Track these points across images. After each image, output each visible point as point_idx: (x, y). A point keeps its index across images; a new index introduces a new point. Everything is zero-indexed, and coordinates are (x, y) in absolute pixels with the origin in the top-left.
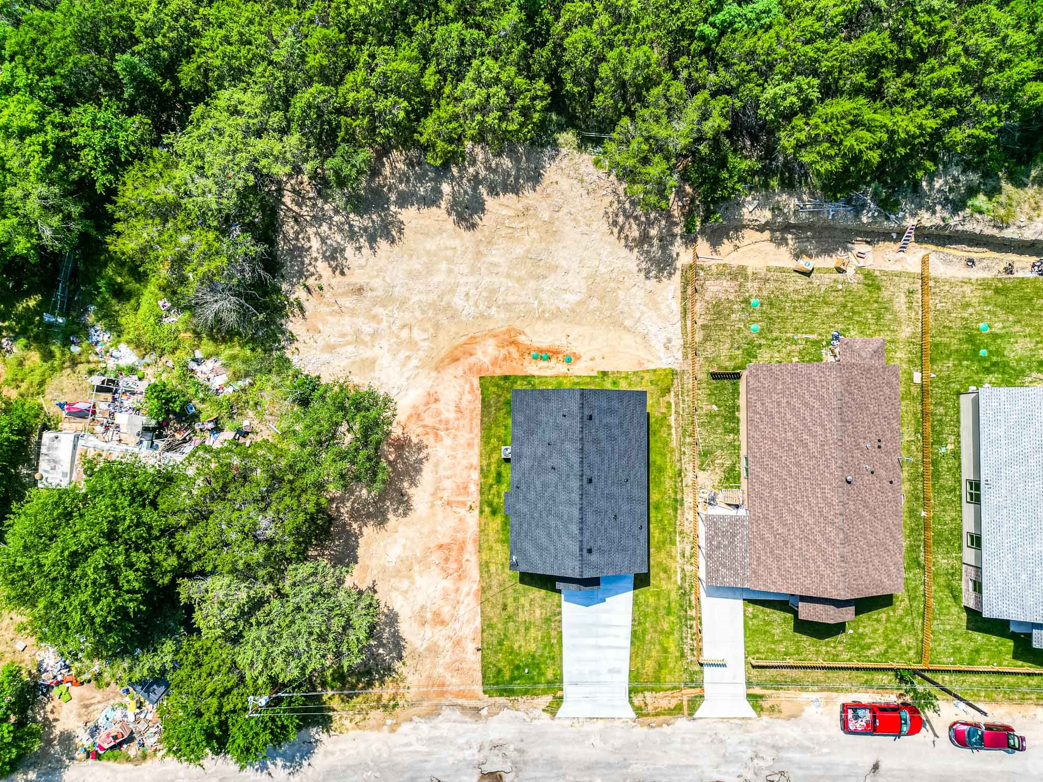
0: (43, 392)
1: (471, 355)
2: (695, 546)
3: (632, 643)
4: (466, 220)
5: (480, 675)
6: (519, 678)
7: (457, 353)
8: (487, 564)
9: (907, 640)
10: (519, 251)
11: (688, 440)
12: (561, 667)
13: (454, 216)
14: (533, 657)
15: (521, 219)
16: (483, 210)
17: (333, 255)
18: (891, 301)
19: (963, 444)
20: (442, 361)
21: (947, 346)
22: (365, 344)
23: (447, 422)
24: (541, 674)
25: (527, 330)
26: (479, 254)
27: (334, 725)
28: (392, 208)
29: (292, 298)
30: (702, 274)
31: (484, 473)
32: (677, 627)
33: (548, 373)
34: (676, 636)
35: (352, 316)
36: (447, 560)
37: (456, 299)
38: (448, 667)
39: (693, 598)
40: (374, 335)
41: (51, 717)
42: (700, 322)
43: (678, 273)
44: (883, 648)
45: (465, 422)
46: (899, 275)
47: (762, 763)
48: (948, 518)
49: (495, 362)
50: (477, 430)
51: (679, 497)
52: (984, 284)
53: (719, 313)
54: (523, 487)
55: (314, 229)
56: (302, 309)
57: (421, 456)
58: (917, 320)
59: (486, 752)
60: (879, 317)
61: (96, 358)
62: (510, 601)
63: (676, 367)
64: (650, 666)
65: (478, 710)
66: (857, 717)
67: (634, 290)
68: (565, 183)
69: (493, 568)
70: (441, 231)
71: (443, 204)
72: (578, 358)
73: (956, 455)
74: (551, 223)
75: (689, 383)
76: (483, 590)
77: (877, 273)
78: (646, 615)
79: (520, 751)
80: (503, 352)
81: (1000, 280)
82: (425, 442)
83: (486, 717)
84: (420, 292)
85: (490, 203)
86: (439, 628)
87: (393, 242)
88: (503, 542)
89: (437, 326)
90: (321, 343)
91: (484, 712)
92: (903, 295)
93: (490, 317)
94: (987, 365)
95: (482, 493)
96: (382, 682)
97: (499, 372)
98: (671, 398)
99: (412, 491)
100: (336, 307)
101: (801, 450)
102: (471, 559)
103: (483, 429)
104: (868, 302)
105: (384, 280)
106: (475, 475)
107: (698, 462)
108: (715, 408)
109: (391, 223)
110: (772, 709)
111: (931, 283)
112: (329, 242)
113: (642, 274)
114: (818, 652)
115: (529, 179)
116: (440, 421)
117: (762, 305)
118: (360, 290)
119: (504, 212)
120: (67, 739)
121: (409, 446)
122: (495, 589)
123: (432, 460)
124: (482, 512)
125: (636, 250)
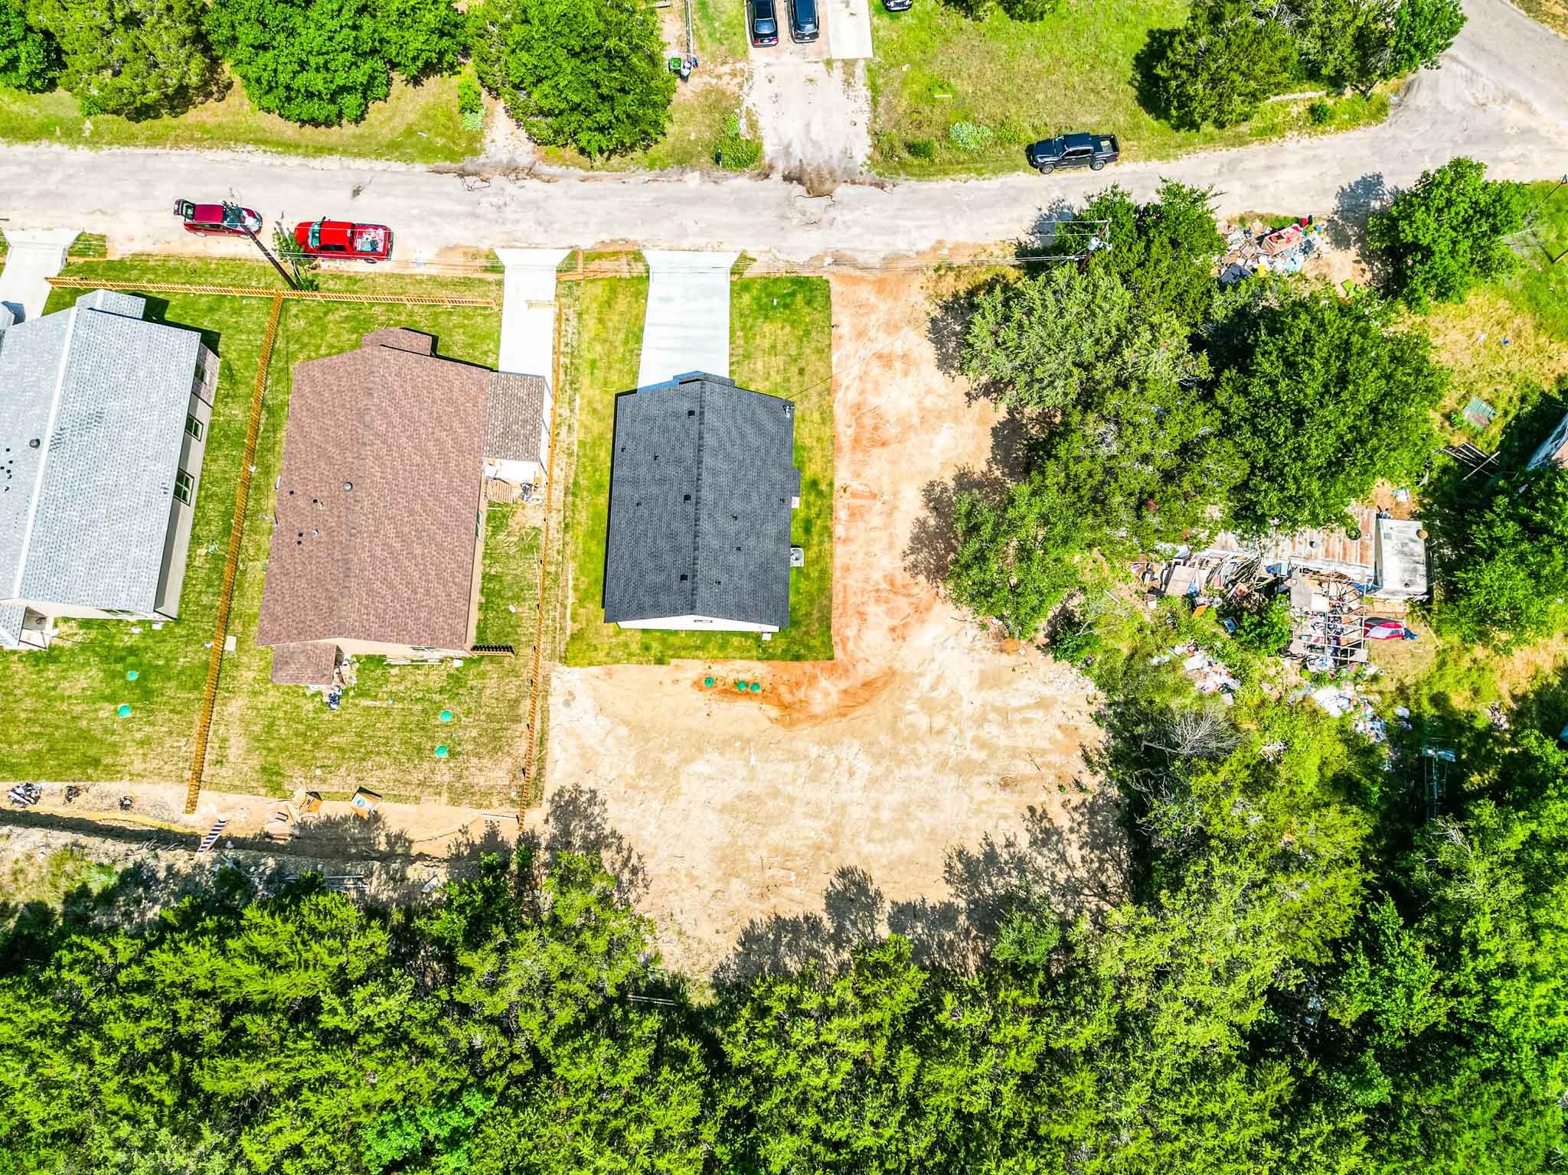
0: (1438, 653)
1: (845, 691)
2: (555, 436)
3: (642, 330)
4: (854, 883)
5: (833, 299)
6: (784, 296)
7: (865, 694)
8: (824, 421)
9: (297, 325)
10: (775, 836)
11: (552, 569)
12: (732, 306)
13: (872, 889)
14: (766, 317)
15: (771, 883)
16: (829, 896)
17: (1047, 836)
18: (249, 751)
19: (185, 553)
20: (886, 684)
21: (182, 686)
22: (995, 709)
23: (878, 600)
24: (758, 299)
25: (768, 724)
26: (835, 831)
27: (1013, 250)
28: (963, 904)
29: (1102, 775)
30: (513, 795)
31: (828, 532)
32: (584, 346)
33: (738, 664)
34: (586, 337)
35: (1015, 748)
36: (876, 428)
37: (868, 768)
38: (873, 309)
39: (562, 377)
40: (981, 720)
41: (1364, 265)
42: (522, 727)
43: (548, 794)
44: (330, 317)
45: (852, 600)
46: (233, 788)
47: (495, 201)
48: (222, 462)
49: (813, 680)
50: (837, 588)
51: (570, 498)
52: (113, 772)
53: (495, 739)
54: (775, 500)
55: (1077, 874)
56: (1088, 760)
57: (912, 558)
58: (217, 723)
59: (826, 218)
60: (270, 727)
61: (1371, 698)
62: (795, 379)
63: (560, 668)
64: (621, 304)
65: (836, 262)
66: (374, 243)
67: (614, 774)
68: (706, 931)
69: (816, 416)
70: (891, 867)
71: (887, 907)
72: (696, 684)
73: (196, 540)
74: (728, 875)
75: (545, 643)
76: (829, 391)
77: (263, 791)
78: (623, 359)
79: (783, 217)
80: (801, 694)
81: (89, 778)
82: (907, 574)
83: (826, 254)
84: (919, 779)
85: (818, 907)
86: (886, 351)
87: (960, 853)
88: (804, 448)
89: (894, 731)
90: (1057, 712)
91: (829, 260)
92: (231, 759)
93: (820, 742)
94: (131, 659)
95: (831, 507)
96: (955, 295)
97: (807, 666)
98: (570, 627)
99: (924, 513)
100: (1038, 761)
101: (406, 530)
102: (845, 431)
103: (830, 590)
104: (282, 750)
105: (971, 798)
106: (839, 530)
107: (542, 538)
108: (512, 609)
109: (964, 881)
110: (474, 257)
111: (188, 774)
112: (1054, 855)
113: (600, 796)
114: (411, 314)
115: (759, 939)
116: (887, 602)
117: (432, 749)
118: (1005, 784)
119: (796, 892)
120: (1340, 241)
121: (929, 572)
122: (813, 393)
123: (897, 552)
124: (831, 484)
125: (607, 832)
